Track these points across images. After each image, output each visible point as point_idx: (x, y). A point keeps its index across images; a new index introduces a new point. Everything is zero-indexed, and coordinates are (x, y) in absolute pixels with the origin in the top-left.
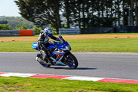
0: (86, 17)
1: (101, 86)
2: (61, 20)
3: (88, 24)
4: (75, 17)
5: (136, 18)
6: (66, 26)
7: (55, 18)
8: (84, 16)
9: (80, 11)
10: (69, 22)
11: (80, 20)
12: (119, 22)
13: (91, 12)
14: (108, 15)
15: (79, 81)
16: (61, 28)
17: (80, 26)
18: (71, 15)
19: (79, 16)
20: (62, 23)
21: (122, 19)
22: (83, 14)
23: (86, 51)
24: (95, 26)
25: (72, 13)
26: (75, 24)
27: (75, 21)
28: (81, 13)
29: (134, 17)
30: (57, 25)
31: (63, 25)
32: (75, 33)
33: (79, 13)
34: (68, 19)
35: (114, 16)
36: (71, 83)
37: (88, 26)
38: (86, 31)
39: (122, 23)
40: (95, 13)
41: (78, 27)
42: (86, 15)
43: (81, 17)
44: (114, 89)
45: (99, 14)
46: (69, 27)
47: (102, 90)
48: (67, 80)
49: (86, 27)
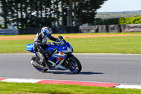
0: (24, 17)
1: (40, 88)
4: (13, 17)
5: (75, 18)
8: (22, 16)
9: (18, 11)
10: (7, 22)
11: (18, 20)
12: (58, 23)
13: (29, 12)
14: (46, 15)
15: (17, 84)
17: (18, 26)
18: (8, 15)
19: (17, 16)
21: (61, 19)
22: (21, 14)
23: (25, 52)
24: (34, 26)
25: (10, 13)
26: (13, 24)
27: (13, 21)
28: (19, 13)
29: (73, 17)
31: (1, 25)
32: (14, 34)
33: (17, 13)
34: (5, 18)
35: (53, 16)
36: (9, 85)
37: (27, 26)
38: (25, 32)
39: (61, 23)
40: (34, 13)
41: (16, 28)
42: (24, 14)
43: (19, 17)
44: (53, 90)
45: (38, 14)
46: (6, 27)
47: (40, 92)
48: (5, 83)
49: (25, 27)
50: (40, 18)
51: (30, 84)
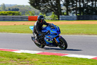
0: (82, 6)
2: (62, 8)
3: (83, 12)
4: (73, 6)
6: (65, 14)
7: (57, 7)
8: (80, 6)
9: (77, 1)
10: (68, 11)
11: (77, 9)
13: (86, 2)
15: (77, 58)
16: (61, 15)
17: (76, 13)
18: (69, 5)
19: (76, 6)
20: (62, 11)
22: (80, 4)
23: (82, 34)
24: (89, 14)
25: (71, 3)
26: (73, 12)
27: (73, 10)
28: (78, 3)
30: (58, 12)
31: (63, 13)
32: (73, 19)
33: (76, 3)
34: (67, 7)
36: (70, 59)
37: (84, 14)
38: (81, 18)
40: (90, 4)
41: (75, 15)
42: (82, 4)
43: (78, 7)
45: (92, 4)
46: (67, 14)
48: (67, 57)
49: (82, 15)
50: (94, 8)
51: (87, 60)
